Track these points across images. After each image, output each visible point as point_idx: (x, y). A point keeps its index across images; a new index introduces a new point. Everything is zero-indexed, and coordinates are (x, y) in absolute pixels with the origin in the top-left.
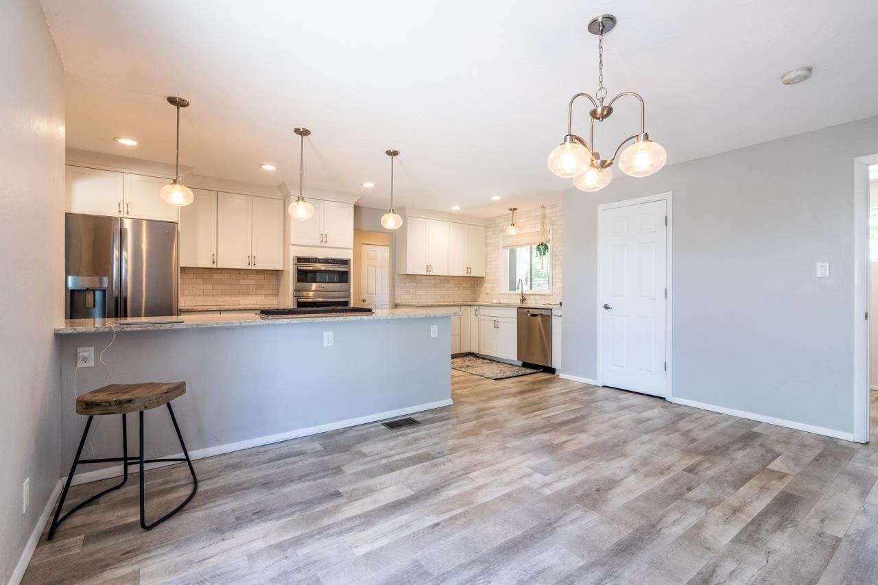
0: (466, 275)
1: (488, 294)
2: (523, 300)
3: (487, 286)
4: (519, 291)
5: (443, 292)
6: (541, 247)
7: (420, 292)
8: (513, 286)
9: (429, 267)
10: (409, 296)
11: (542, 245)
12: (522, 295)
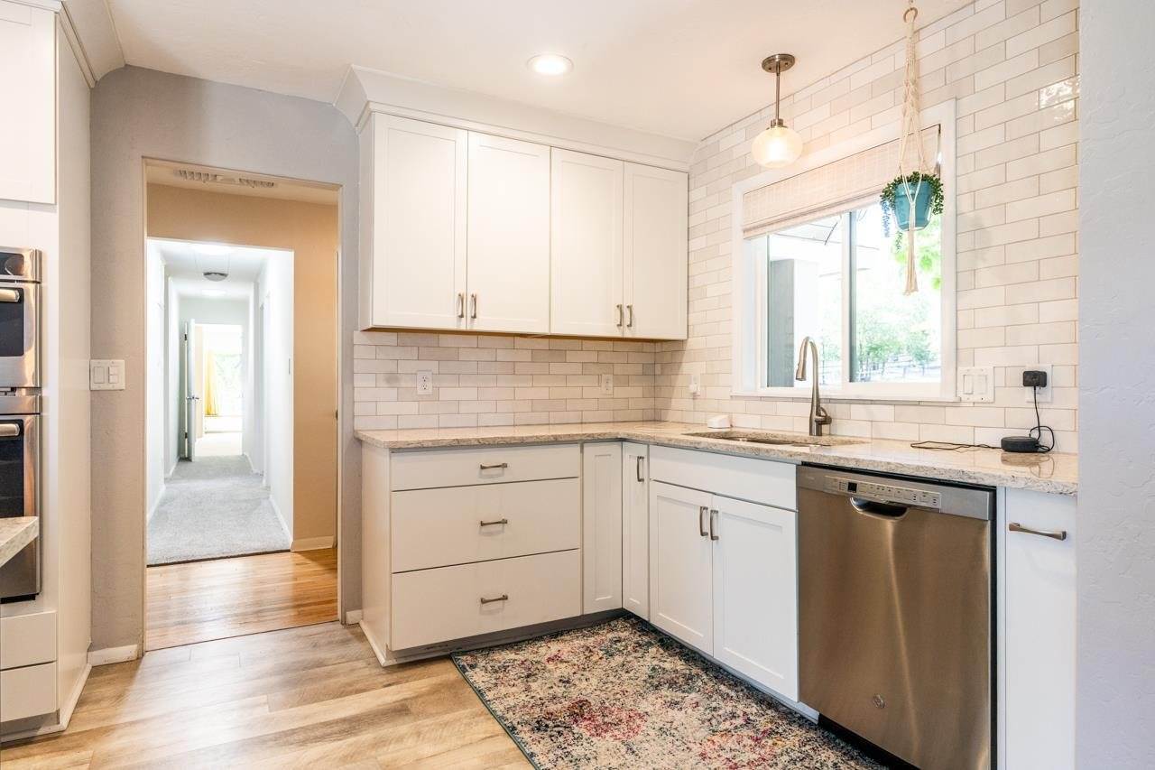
0: (617, 334)
1: (694, 396)
2: (821, 422)
3: (692, 371)
4: (803, 388)
5: (540, 392)
6: (906, 189)
7: (449, 393)
8: (781, 368)
9: (469, 302)
10: (412, 407)
11: (913, 180)
12: (817, 402)
